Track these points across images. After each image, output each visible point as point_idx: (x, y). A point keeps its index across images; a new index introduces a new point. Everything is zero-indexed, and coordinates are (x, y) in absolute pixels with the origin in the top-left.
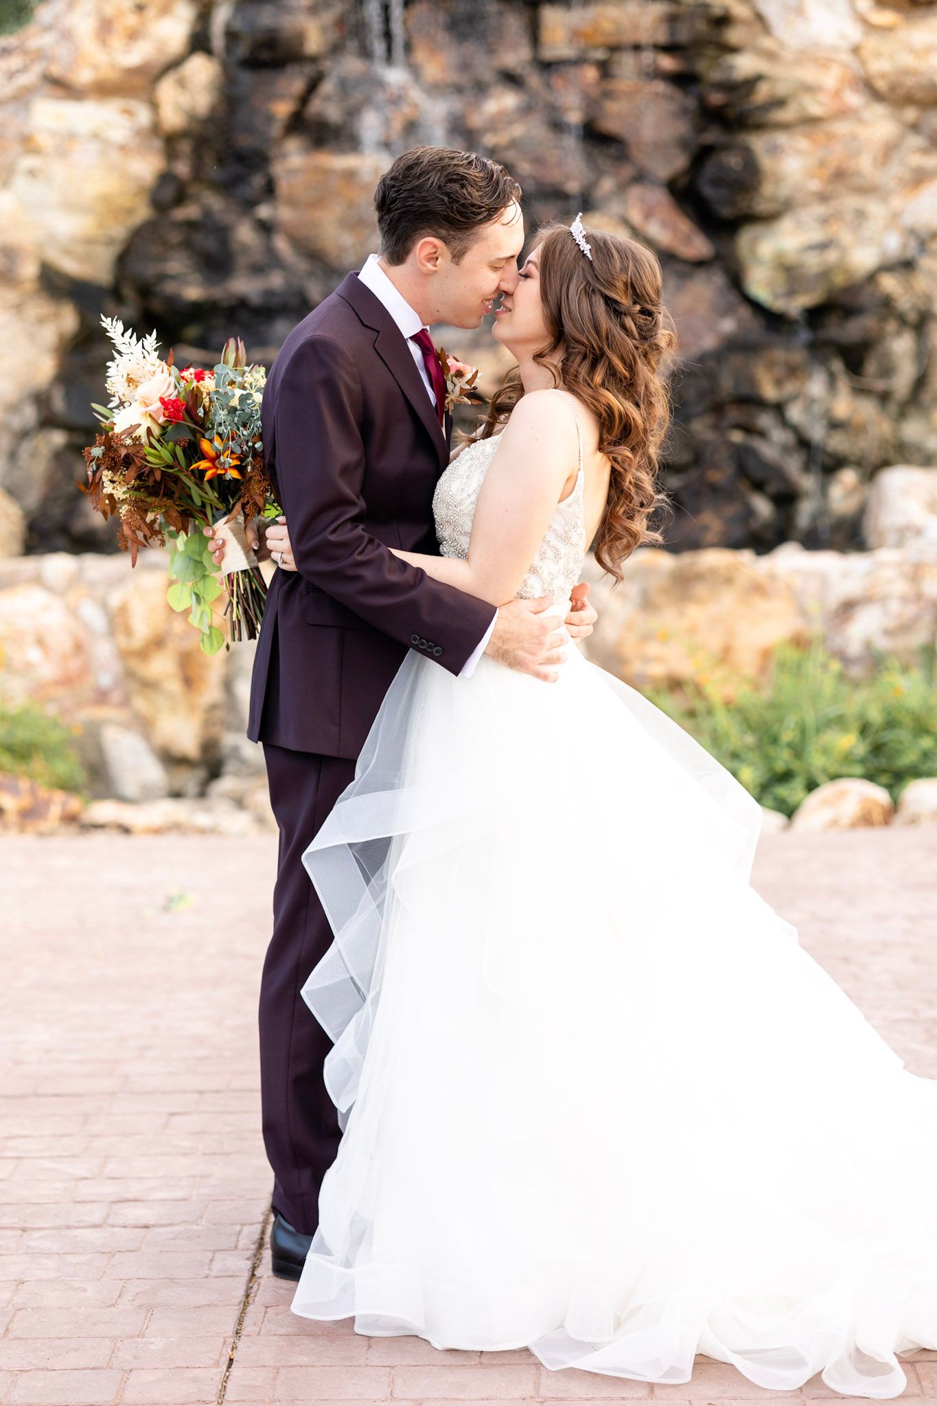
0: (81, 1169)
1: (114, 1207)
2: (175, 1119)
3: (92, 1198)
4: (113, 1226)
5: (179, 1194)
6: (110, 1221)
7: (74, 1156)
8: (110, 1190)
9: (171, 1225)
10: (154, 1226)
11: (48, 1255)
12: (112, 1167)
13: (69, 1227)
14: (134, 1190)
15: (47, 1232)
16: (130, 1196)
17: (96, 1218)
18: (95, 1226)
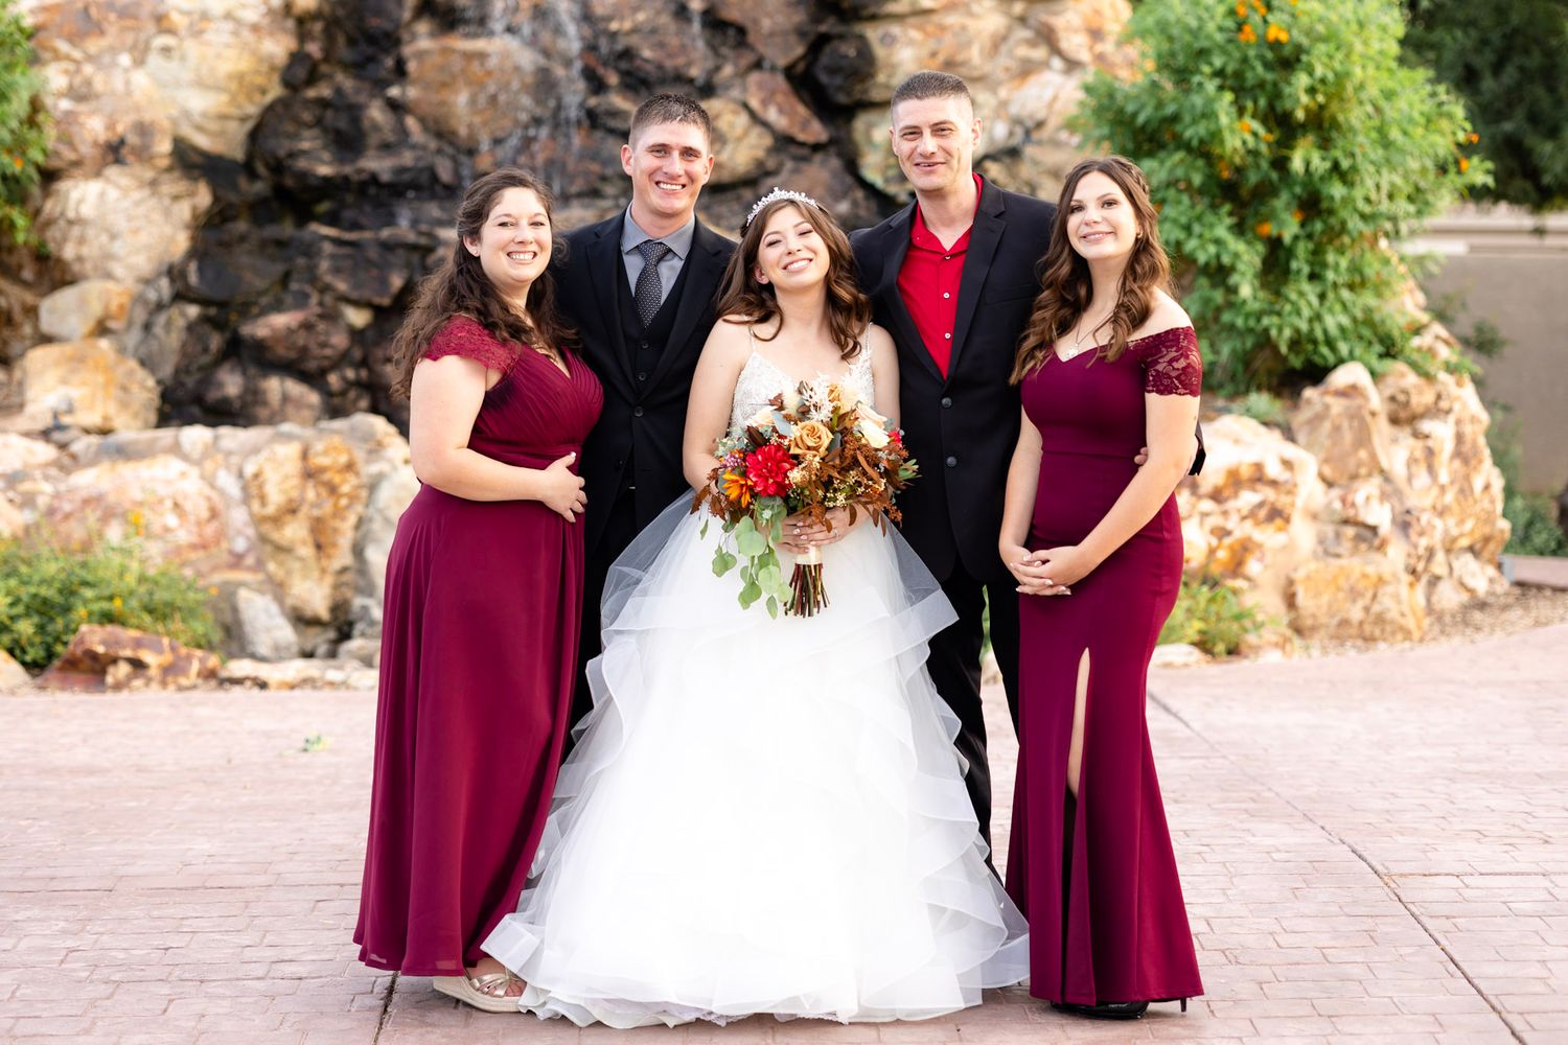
0: (245, 939)
1: (274, 965)
2: (321, 904)
3: (254, 959)
4: (274, 978)
5: (327, 957)
6: (271, 975)
7: (239, 931)
8: (270, 954)
9: (321, 977)
10: (306, 978)
11: (224, 997)
12: (270, 939)
13: (238, 979)
14: (289, 953)
15: (219, 983)
16: (286, 958)
17: (260, 973)
18: (258, 979)
